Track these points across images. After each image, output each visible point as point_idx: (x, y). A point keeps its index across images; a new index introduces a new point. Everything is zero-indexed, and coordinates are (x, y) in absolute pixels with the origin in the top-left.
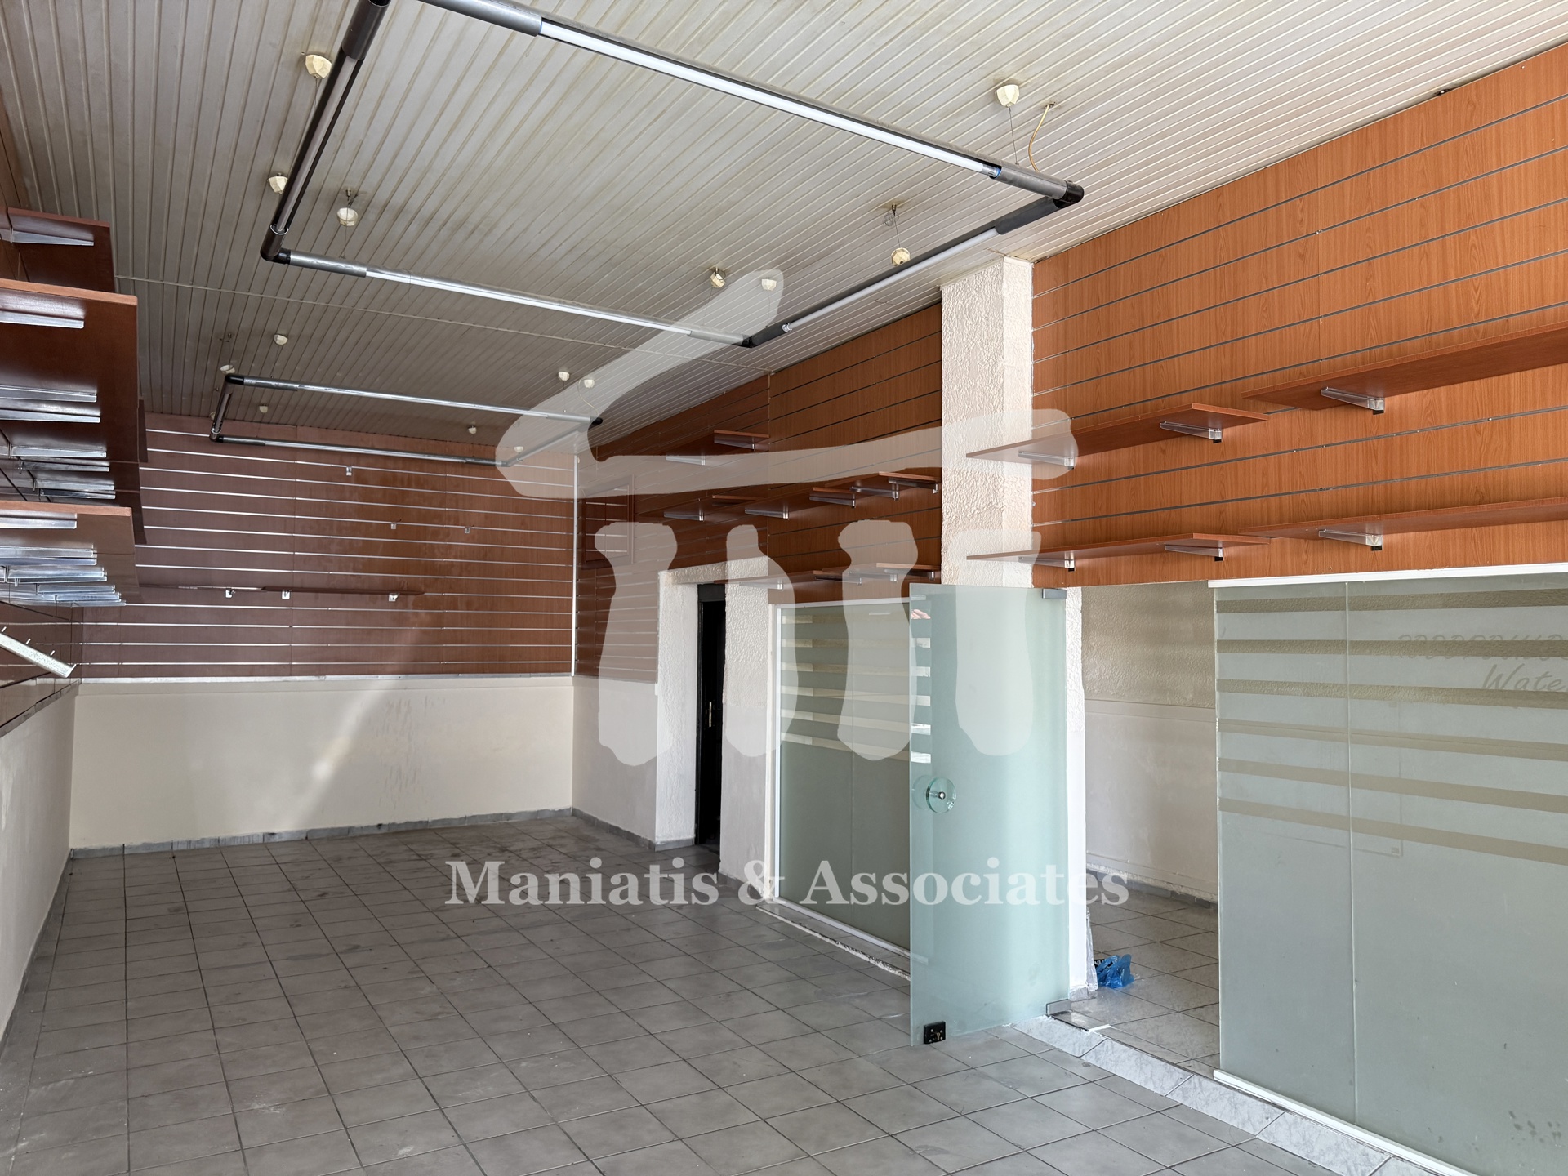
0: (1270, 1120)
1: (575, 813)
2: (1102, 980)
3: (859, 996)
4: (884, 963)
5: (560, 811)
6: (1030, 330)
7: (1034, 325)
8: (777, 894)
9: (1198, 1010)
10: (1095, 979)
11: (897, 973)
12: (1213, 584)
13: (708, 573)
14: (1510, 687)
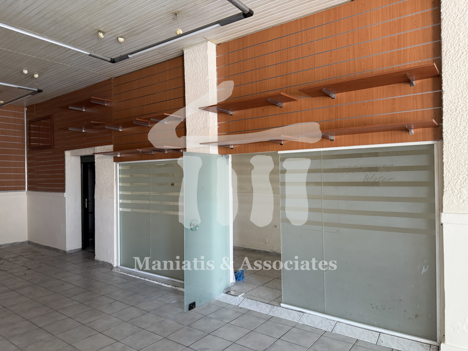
0: (301, 317)
1: (29, 242)
2: (236, 278)
3: (159, 297)
4: (165, 284)
5: (23, 242)
6: (216, 68)
7: (217, 66)
8: (119, 265)
9: (266, 284)
10: (235, 279)
12: (280, 152)
13: (87, 152)
14: (371, 181)
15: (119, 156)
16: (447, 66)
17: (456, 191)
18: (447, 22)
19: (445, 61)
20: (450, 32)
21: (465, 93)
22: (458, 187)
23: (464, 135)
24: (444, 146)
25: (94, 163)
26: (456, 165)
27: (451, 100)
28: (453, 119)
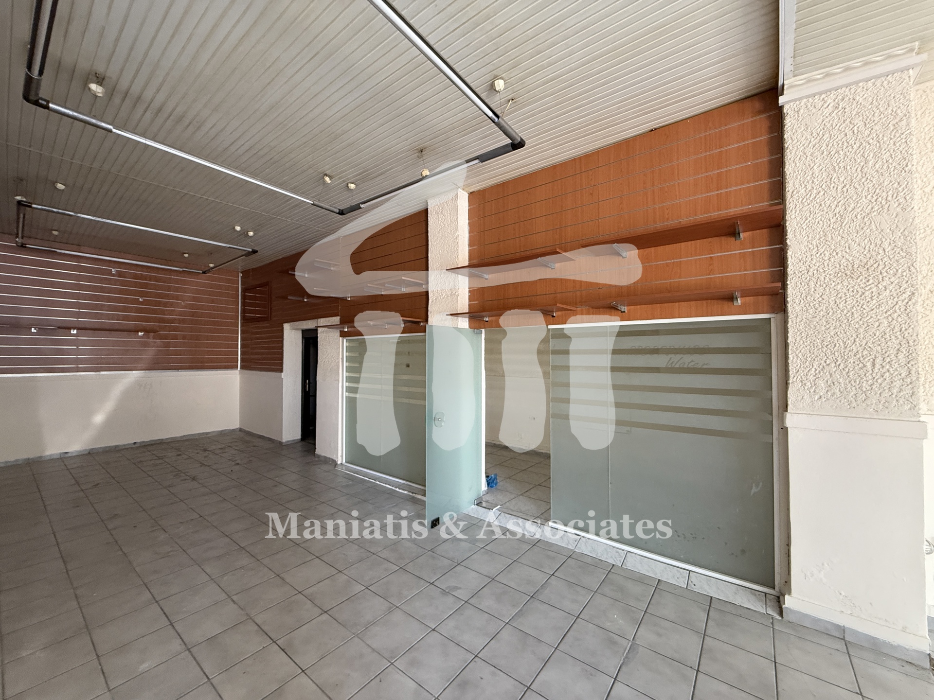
0: (577, 542)
1: (241, 430)
2: (488, 485)
3: (393, 507)
4: (399, 489)
5: (234, 430)
6: (467, 221)
7: (469, 219)
8: (344, 461)
9: (526, 493)
10: (486, 485)
11: (406, 492)
12: (551, 327)
13: (309, 325)
14: (677, 366)
15: (346, 330)
16: (794, 211)
17: (809, 384)
18: (794, 152)
19: (791, 204)
20: (798, 165)
21: (822, 248)
22: (812, 378)
23: (820, 306)
24: (790, 320)
25: (317, 337)
26: (808, 347)
27: (800, 257)
28: (803, 284)
